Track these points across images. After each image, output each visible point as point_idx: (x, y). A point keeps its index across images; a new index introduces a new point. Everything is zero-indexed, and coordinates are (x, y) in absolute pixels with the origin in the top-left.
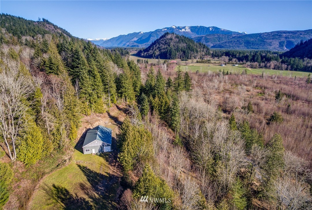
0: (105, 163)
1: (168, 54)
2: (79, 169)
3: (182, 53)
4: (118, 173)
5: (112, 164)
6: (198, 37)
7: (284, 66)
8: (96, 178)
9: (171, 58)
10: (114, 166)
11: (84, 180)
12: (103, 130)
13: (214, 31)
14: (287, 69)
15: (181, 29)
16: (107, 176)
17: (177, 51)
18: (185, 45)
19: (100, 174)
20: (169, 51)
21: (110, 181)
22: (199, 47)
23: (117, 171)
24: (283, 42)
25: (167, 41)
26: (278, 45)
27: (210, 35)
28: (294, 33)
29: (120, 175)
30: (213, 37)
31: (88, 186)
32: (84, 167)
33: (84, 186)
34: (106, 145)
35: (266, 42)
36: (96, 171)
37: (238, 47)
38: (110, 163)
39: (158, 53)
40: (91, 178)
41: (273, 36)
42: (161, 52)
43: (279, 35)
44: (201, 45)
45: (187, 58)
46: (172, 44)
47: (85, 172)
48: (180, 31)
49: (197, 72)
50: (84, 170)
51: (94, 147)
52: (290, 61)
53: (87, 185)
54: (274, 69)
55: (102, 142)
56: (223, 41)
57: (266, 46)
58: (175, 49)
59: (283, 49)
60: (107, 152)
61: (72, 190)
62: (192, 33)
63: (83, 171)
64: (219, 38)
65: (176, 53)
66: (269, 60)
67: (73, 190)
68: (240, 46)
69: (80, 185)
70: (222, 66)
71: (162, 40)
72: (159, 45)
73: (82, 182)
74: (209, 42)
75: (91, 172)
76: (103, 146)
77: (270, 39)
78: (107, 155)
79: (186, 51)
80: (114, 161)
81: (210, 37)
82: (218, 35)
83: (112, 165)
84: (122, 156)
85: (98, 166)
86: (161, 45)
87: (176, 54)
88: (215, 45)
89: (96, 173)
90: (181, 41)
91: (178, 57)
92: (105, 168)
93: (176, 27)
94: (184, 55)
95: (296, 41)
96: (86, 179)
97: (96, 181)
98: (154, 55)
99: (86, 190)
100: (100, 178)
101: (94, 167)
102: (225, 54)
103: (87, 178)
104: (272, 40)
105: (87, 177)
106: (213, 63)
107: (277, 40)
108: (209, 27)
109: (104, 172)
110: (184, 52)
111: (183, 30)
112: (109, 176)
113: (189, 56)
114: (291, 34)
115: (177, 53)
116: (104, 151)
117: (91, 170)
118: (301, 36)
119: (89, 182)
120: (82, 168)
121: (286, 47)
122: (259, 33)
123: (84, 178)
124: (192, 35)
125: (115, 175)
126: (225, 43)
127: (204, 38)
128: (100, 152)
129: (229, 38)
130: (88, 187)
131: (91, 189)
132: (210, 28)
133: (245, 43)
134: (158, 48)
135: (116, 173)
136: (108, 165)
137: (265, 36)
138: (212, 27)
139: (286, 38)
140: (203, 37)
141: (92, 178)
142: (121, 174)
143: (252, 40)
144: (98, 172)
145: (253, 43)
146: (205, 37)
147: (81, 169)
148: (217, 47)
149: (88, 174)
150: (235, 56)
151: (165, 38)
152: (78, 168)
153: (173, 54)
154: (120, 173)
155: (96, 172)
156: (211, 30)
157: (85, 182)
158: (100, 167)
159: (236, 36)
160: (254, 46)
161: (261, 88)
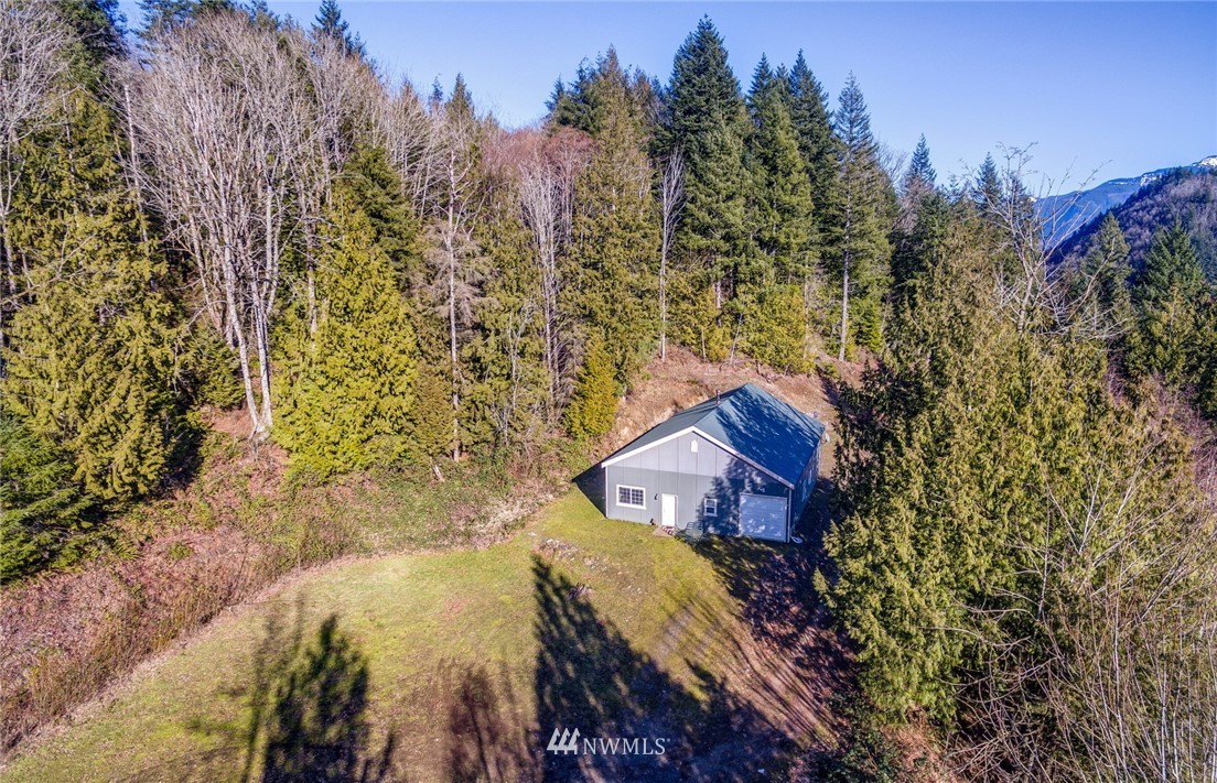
0: (716, 606)
2: (532, 589)
4: (800, 707)
5: (769, 627)
8: (603, 683)
10: (786, 642)
11: (513, 661)
12: (769, 408)
16: (691, 697)
19: (652, 664)
21: (701, 752)
23: (792, 689)
29: (813, 733)
31: (515, 718)
32: (566, 585)
33: (488, 704)
34: (759, 480)
36: (625, 636)
38: (757, 614)
40: (570, 667)
47: (554, 618)
50: (556, 599)
51: (677, 482)
53: (503, 708)
55: (734, 452)
60: (758, 541)
61: (399, 696)
63: (546, 604)
67: (404, 699)
69: (465, 688)
73: (493, 671)
75: (590, 625)
76: (737, 484)
78: (754, 556)
80: (794, 609)
83: (765, 633)
84: (855, 553)
85: (658, 605)
89: (623, 645)
92: (699, 634)
96: (533, 663)
97: (592, 700)
99: (480, 743)
100: (632, 692)
101: (631, 605)
103: (541, 658)
105: (549, 648)
109: (679, 660)
112: (713, 705)
116: (736, 530)
117: (601, 617)
119: (539, 688)
120: (549, 589)
123: (519, 651)
125: (762, 717)
128: (711, 530)
130: (511, 724)
131: (518, 757)
135: (780, 699)
136: (735, 622)
141: (572, 674)
142: (822, 729)
144: (636, 644)
147: (540, 587)
149: (562, 634)
152: (530, 578)
154: (818, 713)
155: (626, 643)
157: (513, 678)
158: (671, 616)
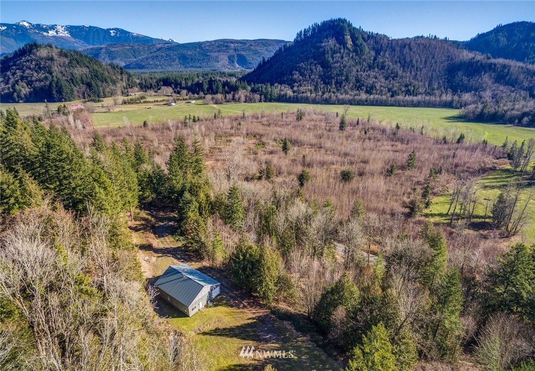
0: (233, 311)
1: (54, 92)
3: (84, 87)
6: (91, 49)
7: (257, 96)
8: (247, 331)
9: (63, 100)
10: (245, 306)
13: (120, 37)
14: (260, 101)
15: (46, 30)
16: (255, 322)
17: (73, 84)
18: (85, 70)
19: (245, 324)
20: (54, 85)
21: (266, 324)
22: (113, 73)
23: (256, 310)
24: (233, 56)
25: (43, 63)
26: (227, 60)
27: (115, 44)
28: (243, 43)
29: (266, 312)
30: (121, 48)
35: (210, 57)
36: (236, 325)
37: (171, 65)
38: (237, 307)
39: (28, 90)
40: (242, 335)
41: (218, 46)
42: (35, 88)
43: (226, 46)
44: (115, 69)
45: (98, 96)
46: (55, 69)
48: (45, 34)
49: (145, 124)
52: (262, 90)
54: (246, 102)
56: (143, 57)
57: (212, 62)
58: (67, 80)
59: (235, 67)
62: (73, 40)
64: (134, 51)
65: (72, 89)
66: (233, 89)
68: (173, 63)
70: (171, 105)
71: (28, 61)
72: (23, 73)
74: (116, 58)
75: (231, 329)
77: (215, 52)
78: (222, 299)
79: (93, 82)
81: (116, 49)
82: (131, 45)
83: (242, 308)
85: (229, 319)
86: (27, 72)
87: (72, 91)
88: (129, 65)
90: (74, 62)
91: (79, 96)
93: (30, 23)
94: (90, 90)
95: (247, 55)
97: (252, 334)
98: (15, 94)
100: (251, 329)
101: (227, 322)
102: (162, 83)
104: (217, 53)
106: (152, 102)
107: (225, 53)
108: (107, 29)
109: (245, 320)
110: (89, 85)
111: (52, 33)
112: (257, 320)
113: (101, 92)
114: (240, 45)
115: (75, 88)
117: (229, 327)
118: (252, 47)
121: (238, 64)
122: (198, 41)
124: (75, 44)
125: (261, 315)
126: (147, 59)
127: (103, 51)
129: (151, 51)
131: (261, 344)
132: (111, 31)
133: (179, 58)
134: (22, 78)
135: (259, 312)
136: (239, 310)
137: (207, 48)
138: (113, 29)
139: (235, 50)
140: (101, 49)
141: (244, 335)
143: (190, 53)
144: (239, 324)
145: (192, 59)
146: (106, 48)
147: (213, 335)
148: (133, 68)
150: (180, 84)
151: (32, 55)
153: (66, 90)
154: (263, 311)
156: (113, 34)
158: (233, 318)
159: (163, 47)
160: (195, 63)
161: (255, 136)
